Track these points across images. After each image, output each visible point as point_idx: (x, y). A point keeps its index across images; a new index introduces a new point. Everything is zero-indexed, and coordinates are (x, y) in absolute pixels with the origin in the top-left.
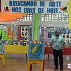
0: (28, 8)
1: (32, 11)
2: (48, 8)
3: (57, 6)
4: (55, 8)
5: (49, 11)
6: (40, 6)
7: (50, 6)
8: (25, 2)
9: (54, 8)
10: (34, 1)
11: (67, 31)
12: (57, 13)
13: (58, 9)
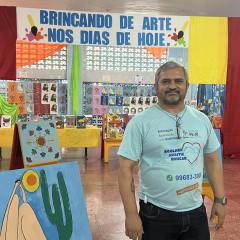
0: (91, 32)
1: (102, 39)
2: (139, 34)
3: (162, 28)
4: (156, 34)
5: (142, 39)
6: (121, 27)
7: (144, 28)
8: (83, 16)
9: (153, 32)
10: (105, 14)
11: (138, 91)
12: (162, 44)
13: (162, 35)
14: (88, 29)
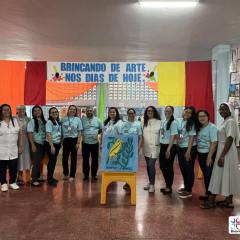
0: (92, 75)
1: (99, 79)
2: (124, 75)
3: (139, 70)
4: (135, 75)
5: (126, 78)
6: (112, 71)
7: (127, 71)
9: (133, 73)
10: (101, 63)
12: (139, 81)
13: (139, 75)
14: (90, 73)
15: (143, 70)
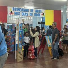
1: (26, 15)
6: (31, 12)
7: (36, 12)
12: (40, 16)
13: (40, 14)
14: (23, 12)
15: (41, 12)
